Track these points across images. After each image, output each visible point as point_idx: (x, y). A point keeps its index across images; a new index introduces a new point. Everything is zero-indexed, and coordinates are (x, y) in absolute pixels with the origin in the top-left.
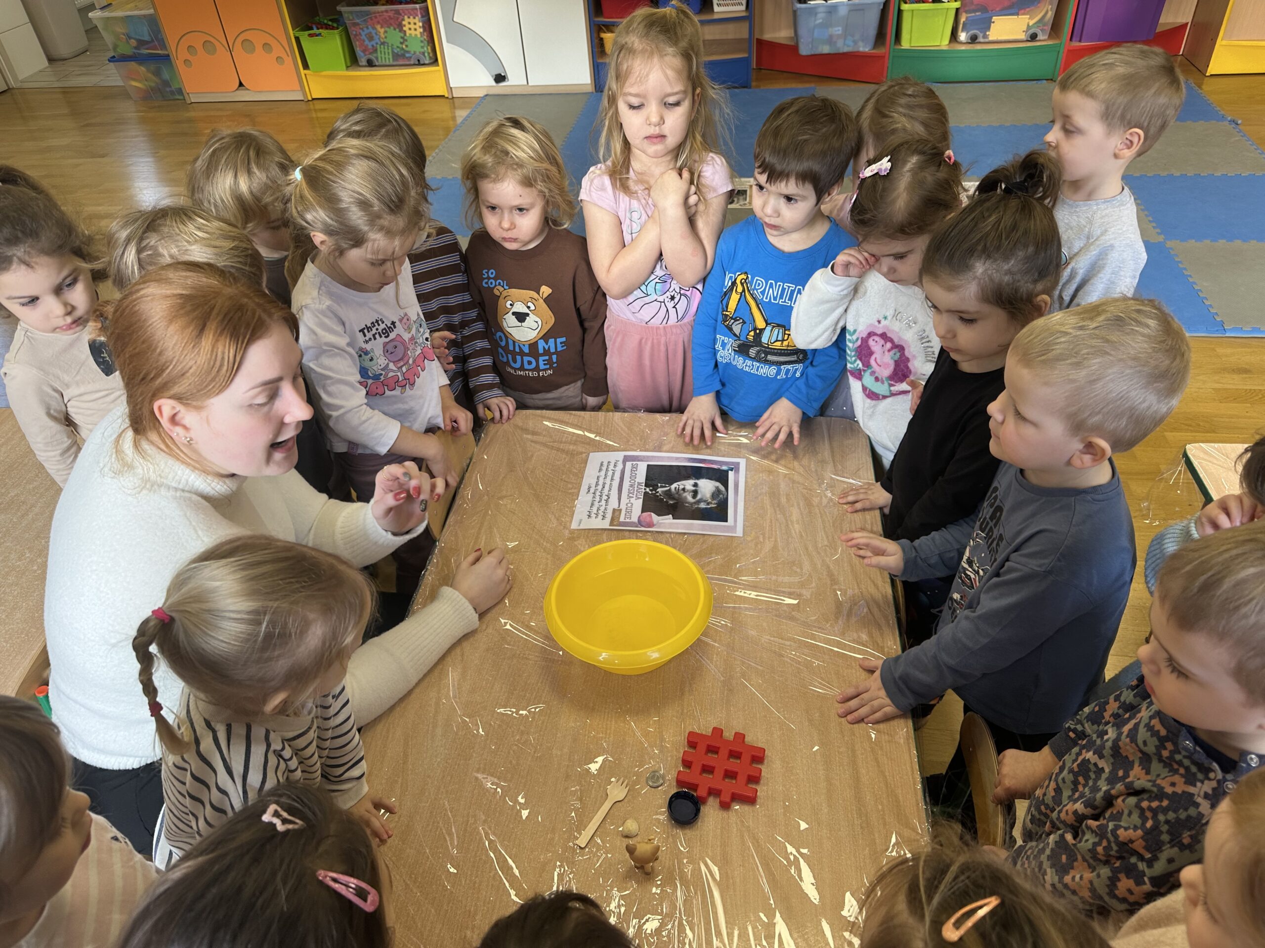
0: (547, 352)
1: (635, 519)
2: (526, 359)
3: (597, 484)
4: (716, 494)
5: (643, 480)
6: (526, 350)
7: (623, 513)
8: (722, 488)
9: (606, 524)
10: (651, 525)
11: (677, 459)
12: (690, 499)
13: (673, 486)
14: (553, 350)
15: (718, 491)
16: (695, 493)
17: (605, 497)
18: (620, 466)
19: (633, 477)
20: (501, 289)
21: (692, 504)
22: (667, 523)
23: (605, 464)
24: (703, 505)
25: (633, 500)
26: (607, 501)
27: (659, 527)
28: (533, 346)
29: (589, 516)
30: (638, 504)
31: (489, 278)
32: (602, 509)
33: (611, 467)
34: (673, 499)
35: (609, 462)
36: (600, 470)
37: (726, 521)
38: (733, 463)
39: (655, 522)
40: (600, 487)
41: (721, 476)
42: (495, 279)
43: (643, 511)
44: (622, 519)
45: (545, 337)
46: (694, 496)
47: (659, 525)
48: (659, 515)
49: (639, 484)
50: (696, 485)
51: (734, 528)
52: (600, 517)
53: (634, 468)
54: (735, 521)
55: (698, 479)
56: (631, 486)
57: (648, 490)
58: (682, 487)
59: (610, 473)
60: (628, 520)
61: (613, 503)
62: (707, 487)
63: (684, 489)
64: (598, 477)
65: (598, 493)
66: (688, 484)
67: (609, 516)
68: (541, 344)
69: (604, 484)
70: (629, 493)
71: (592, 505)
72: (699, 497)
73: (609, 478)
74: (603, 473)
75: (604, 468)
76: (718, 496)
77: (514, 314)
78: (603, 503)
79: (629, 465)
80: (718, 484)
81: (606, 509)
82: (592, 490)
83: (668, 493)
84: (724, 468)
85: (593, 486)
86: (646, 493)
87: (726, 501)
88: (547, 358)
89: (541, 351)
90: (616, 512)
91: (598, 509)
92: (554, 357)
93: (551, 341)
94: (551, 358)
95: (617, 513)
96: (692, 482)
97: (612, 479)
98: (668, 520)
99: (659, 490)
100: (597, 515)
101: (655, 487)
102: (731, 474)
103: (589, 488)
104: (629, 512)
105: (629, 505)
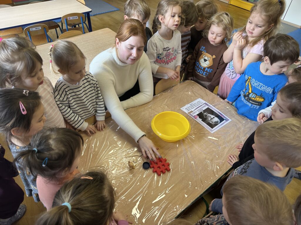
0: (207, 71)
2: (201, 71)
3: (194, 104)
6: (202, 69)
7: (193, 113)
8: (219, 122)
9: (187, 112)
11: (216, 110)
13: (209, 115)
14: (208, 71)
15: (218, 122)
17: (192, 107)
18: (202, 104)
19: (203, 108)
20: (204, 52)
21: (208, 120)
22: (199, 120)
23: (200, 102)
24: (211, 122)
28: (205, 68)
29: (186, 109)
30: (198, 113)
31: (203, 48)
32: (190, 109)
33: (200, 103)
35: (201, 102)
36: (198, 102)
37: (212, 128)
38: (228, 119)
40: (193, 105)
42: (204, 49)
43: (197, 115)
44: (191, 114)
45: (208, 68)
46: (211, 119)
47: (197, 119)
49: (202, 110)
51: (212, 131)
52: (188, 110)
54: (214, 130)
55: (216, 117)
56: (200, 109)
57: (203, 112)
58: (210, 116)
61: (193, 110)
62: (216, 119)
63: (210, 117)
66: (212, 116)
67: (189, 111)
68: (206, 69)
69: (195, 105)
70: (198, 110)
71: (189, 107)
72: (212, 120)
73: (197, 105)
74: (197, 103)
76: (216, 123)
77: (204, 59)
79: (205, 105)
83: (206, 116)
84: (225, 119)
86: (201, 112)
87: (217, 125)
88: (206, 73)
89: (205, 70)
90: (192, 112)
91: (189, 109)
92: (208, 73)
93: (209, 69)
94: (207, 73)
96: (214, 116)
98: (200, 120)
99: (205, 113)
102: (225, 121)
104: (194, 113)
105: (196, 112)
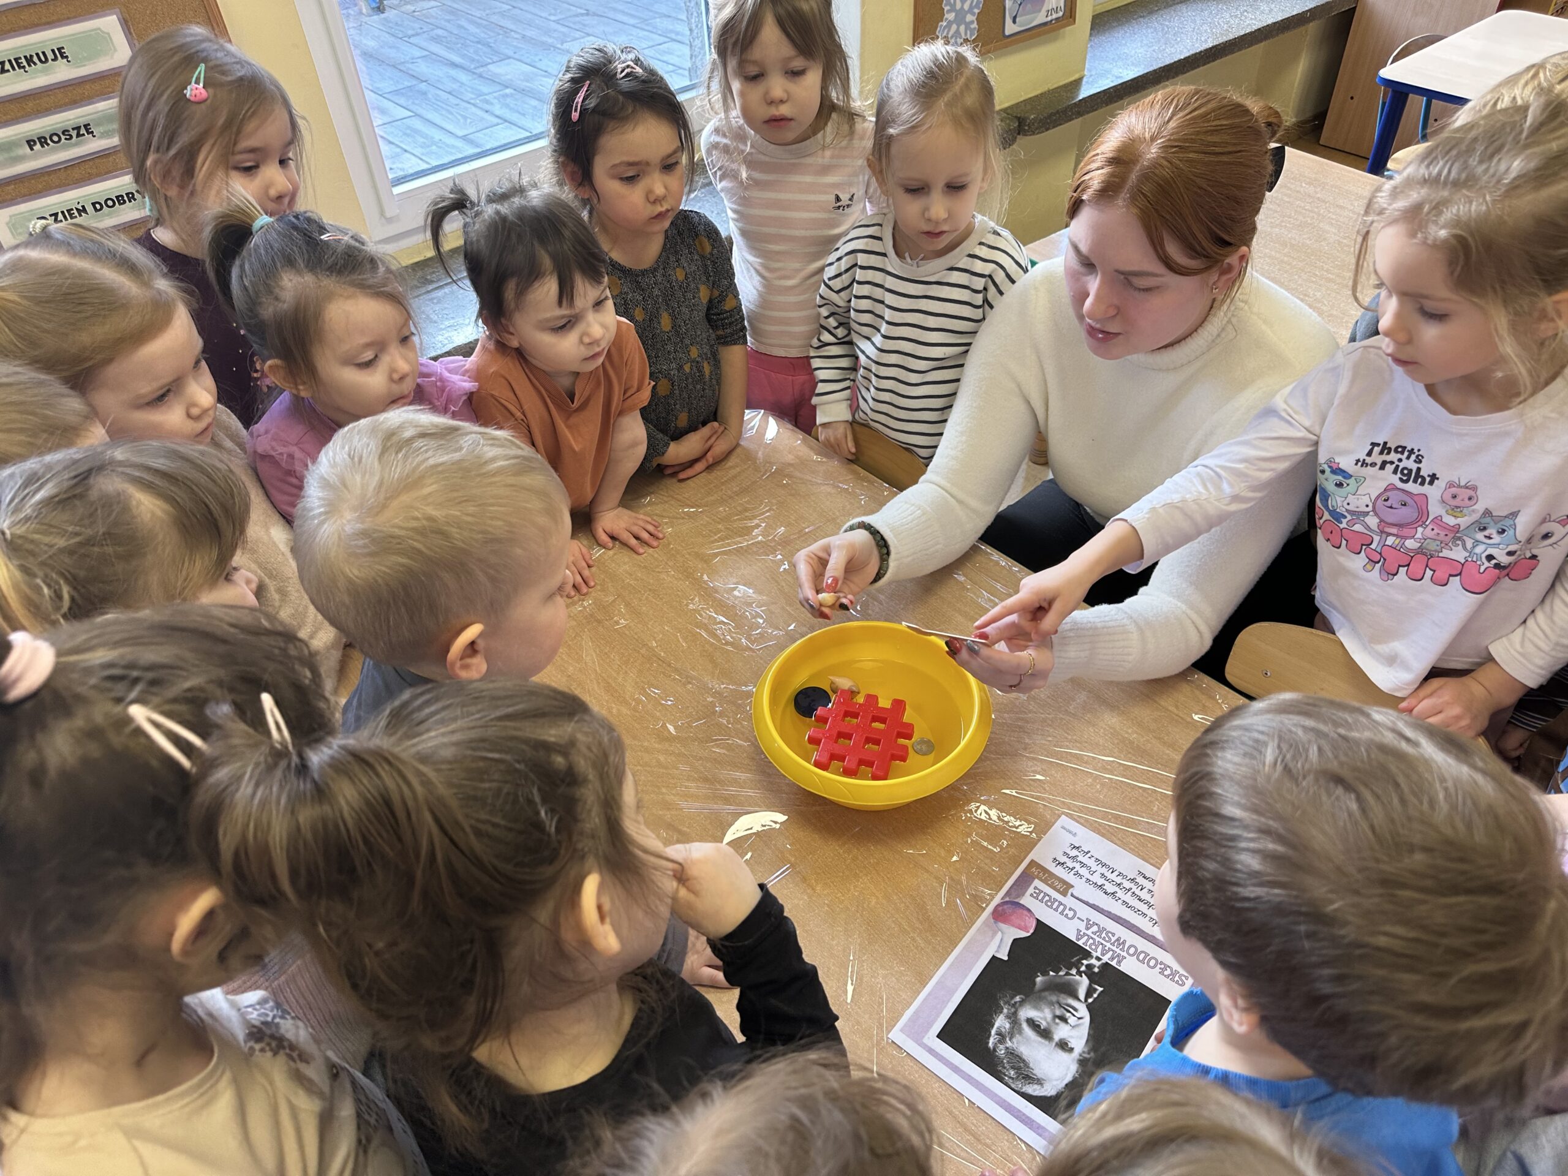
1: (1026, 900)
7: (1056, 895)
8: (1030, 1089)
12: (1033, 1013)
15: (1030, 1079)
21: (1016, 1007)
24: (1003, 1023)
25: (1082, 926)
26: (1100, 887)
29: (1076, 848)
32: (1083, 871)
34: (1048, 987)
37: (940, 1036)
39: (1003, 925)
43: (1039, 923)
44: (1040, 884)
47: (991, 928)
48: (1016, 941)
49: (1122, 959)
50: (1065, 1047)
51: (916, 1033)
52: (1064, 860)
54: (931, 1051)
56: (1119, 942)
57: (1095, 962)
60: (1033, 890)
66: (1076, 1039)
67: (1059, 872)
70: (1101, 930)
71: (1103, 864)
72: (1028, 1032)
76: (1019, 1070)
78: (1097, 880)
80: (1047, 1090)
82: (1140, 880)
86: (1089, 954)
90: (1065, 888)
91: (1086, 866)
95: (1057, 884)
98: (997, 951)
99: (1084, 982)
100: (1073, 858)
101: (1092, 976)
104: (1052, 903)
105: (1070, 914)
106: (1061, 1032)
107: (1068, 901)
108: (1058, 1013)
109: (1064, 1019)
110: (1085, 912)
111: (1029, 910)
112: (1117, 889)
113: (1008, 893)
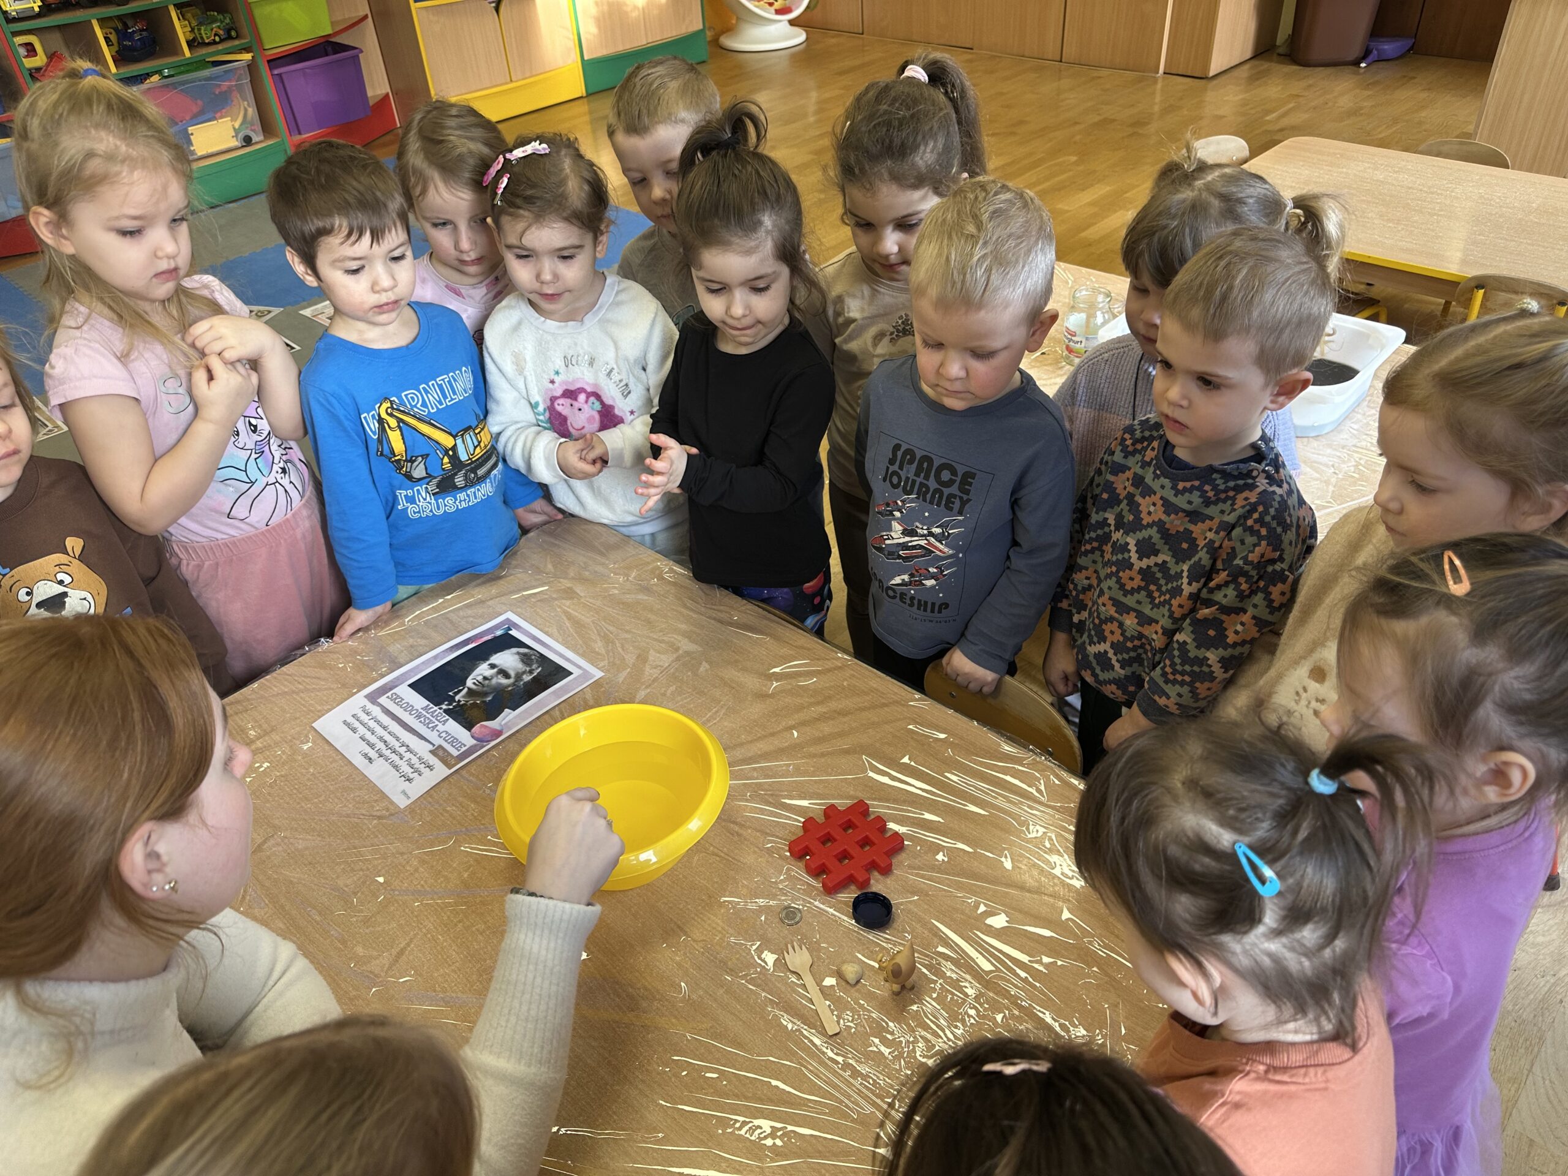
1: (470, 742)
3: (371, 746)
4: (526, 659)
5: (425, 702)
7: (447, 746)
8: (524, 650)
9: (441, 772)
10: (498, 733)
11: (435, 658)
12: (504, 681)
13: (470, 683)
15: (524, 655)
16: (504, 673)
17: (403, 750)
18: (376, 711)
19: (408, 708)
21: (513, 685)
22: (513, 718)
23: (352, 720)
24: (527, 678)
25: (440, 728)
26: (409, 750)
27: (510, 729)
29: (409, 780)
32: (415, 760)
33: (365, 719)
34: (486, 694)
35: (355, 716)
36: (354, 730)
37: (571, 673)
38: (502, 623)
39: (499, 728)
40: (381, 746)
41: (506, 641)
43: (469, 730)
44: (456, 753)
46: (506, 675)
47: (508, 726)
48: (493, 719)
49: (426, 708)
50: (493, 666)
51: (588, 672)
52: (425, 771)
53: (397, 700)
54: (580, 667)
55: (486, 659)
56: (418, 717)
57: (444, 707)
58: (480, 678)
59: (372, 724)
60: (464, 749)
61: (423, 749)
62: (507, 659)
64: (363, 738)
65: (388, 753)
66: (483, 670)
67: (434, 762)
69: (381, 739)
70: (427, 725)
71: (396, 767)
72: (512, 674)
73: (379, 730)
74: (362, 730)
75: (357, 724)
76: (529, 659)
77: (40, 605)
78: (408, 755)
79: (384, 701)
80: (514, 650)
81: (420, 759)
82: (373, 755)
83: (471, 692)
84: (499, 632)
85: (368, 750)
86: (446, 711)
87: (542, 657)
90: (437, 752)
91: (411, 765)
95: (441, 753)
97: (385, 728)
98: (510, 715)
99: (458, 697)
100: (417, 771)
101: (451, 700)
102: (515, 633)
103: (366, 756)
104: (454, 741)
105: (444, 735)
106: (489, 673)
107: (438, 741)
108: (487, 682)
109: (485, 678)
110: (432, 736)
111: (473, 737)
112: (398, 749)
113: (484, 746)
